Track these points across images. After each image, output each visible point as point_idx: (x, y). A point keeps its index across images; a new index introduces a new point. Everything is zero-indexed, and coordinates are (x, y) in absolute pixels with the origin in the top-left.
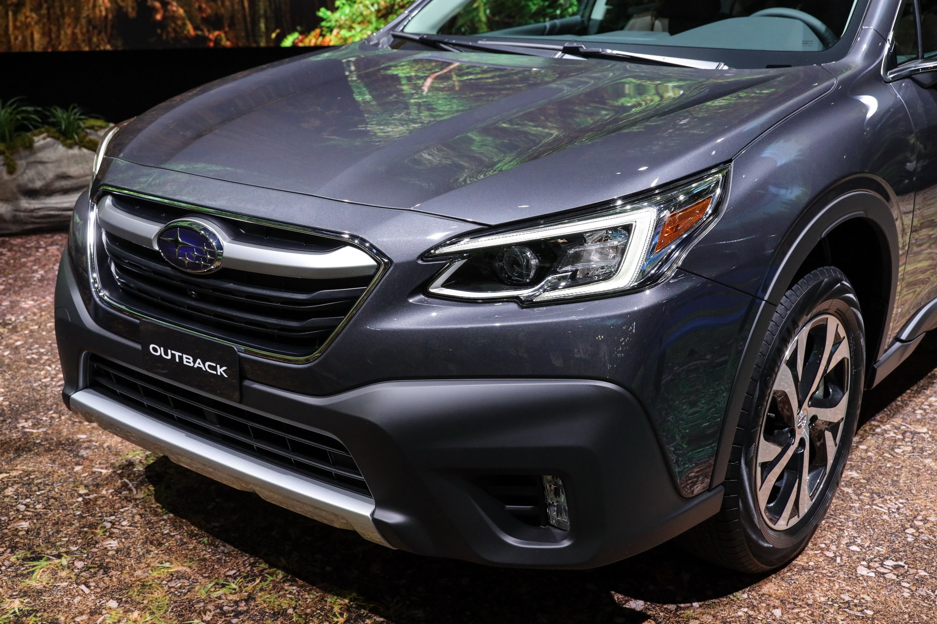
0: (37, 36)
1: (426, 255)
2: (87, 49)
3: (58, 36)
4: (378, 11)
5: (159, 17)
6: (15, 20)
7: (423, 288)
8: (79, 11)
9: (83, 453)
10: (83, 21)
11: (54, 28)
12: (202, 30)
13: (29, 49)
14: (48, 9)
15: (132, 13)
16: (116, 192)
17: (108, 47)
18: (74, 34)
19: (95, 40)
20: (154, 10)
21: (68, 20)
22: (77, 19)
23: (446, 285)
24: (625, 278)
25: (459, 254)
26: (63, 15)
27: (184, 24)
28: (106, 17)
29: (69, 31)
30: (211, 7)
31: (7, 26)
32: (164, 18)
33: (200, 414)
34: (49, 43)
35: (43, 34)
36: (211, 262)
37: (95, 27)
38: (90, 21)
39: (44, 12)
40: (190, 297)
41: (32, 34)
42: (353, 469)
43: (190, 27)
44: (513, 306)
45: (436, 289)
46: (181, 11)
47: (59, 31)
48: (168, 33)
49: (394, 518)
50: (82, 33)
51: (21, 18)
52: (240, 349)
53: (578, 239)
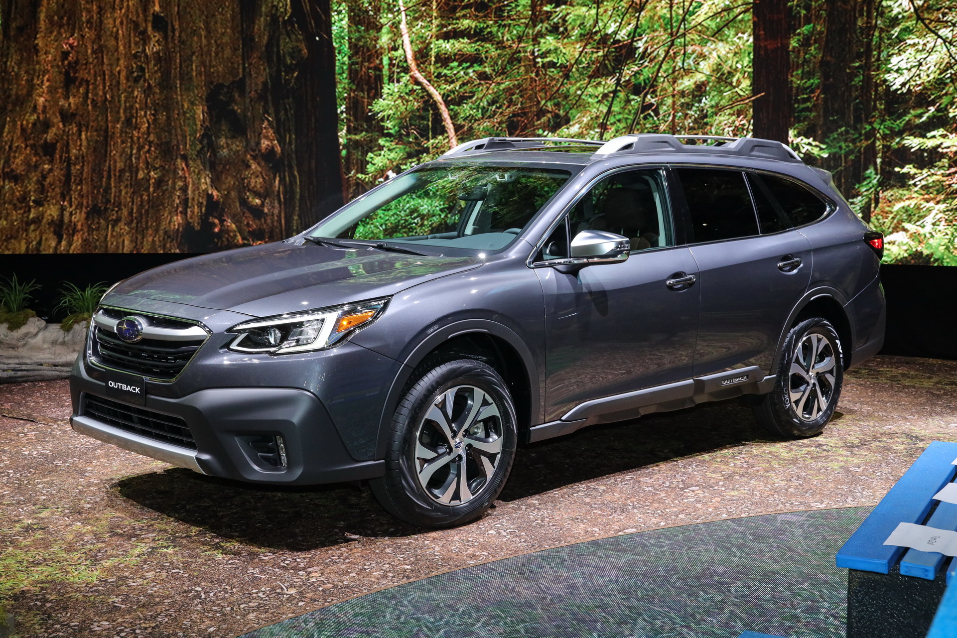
0: (126, 242)
1: (230, 330)
2: (162, 252)
3: (142, 243)
4: (385, 230)
5: (216, 230)
6: (113, 231)
7: (227, 345)
8: (158, 225)
9: (87, 474)
10: (161, 232)
11: (140, 237)
12: (248, 240)
13: (120, 252)
14: (137, 223)
15: (197, 227)
16: (106, 307)
17: (177, 251)
18: (153, 241)
19: (168, 245)
20: (214, 225)
21: (150, 231)
22: (157, 231)
23: (239, 345)
24: (321, 343)
25: (244, 330)
26: (147, 228)
27: (235, 236)
28: (178, 229)
29: (150, 239)
30: (255, 223)
31: (107, 235)
32: (221, 230)
33: (130, 419)
34: (135, 247)
35: (131, 241)
36: (137, 336)
37: (169, 237)
38: (166, 233)
39: (134, 225)
40: (128, 355)
41: (124, 241)
42: (190, 436)
43: (239, 237)
44: (267, 355)
45: (234, 346)
46: (234, 226)
47: (143, 238)
48: (223, 241)
49: (205, 457)
50: (160, 241)
51: (117, 229)
52: (146, 379)
53: (301, 324)
